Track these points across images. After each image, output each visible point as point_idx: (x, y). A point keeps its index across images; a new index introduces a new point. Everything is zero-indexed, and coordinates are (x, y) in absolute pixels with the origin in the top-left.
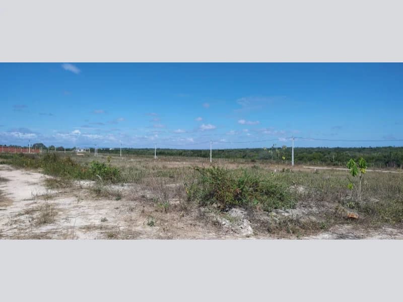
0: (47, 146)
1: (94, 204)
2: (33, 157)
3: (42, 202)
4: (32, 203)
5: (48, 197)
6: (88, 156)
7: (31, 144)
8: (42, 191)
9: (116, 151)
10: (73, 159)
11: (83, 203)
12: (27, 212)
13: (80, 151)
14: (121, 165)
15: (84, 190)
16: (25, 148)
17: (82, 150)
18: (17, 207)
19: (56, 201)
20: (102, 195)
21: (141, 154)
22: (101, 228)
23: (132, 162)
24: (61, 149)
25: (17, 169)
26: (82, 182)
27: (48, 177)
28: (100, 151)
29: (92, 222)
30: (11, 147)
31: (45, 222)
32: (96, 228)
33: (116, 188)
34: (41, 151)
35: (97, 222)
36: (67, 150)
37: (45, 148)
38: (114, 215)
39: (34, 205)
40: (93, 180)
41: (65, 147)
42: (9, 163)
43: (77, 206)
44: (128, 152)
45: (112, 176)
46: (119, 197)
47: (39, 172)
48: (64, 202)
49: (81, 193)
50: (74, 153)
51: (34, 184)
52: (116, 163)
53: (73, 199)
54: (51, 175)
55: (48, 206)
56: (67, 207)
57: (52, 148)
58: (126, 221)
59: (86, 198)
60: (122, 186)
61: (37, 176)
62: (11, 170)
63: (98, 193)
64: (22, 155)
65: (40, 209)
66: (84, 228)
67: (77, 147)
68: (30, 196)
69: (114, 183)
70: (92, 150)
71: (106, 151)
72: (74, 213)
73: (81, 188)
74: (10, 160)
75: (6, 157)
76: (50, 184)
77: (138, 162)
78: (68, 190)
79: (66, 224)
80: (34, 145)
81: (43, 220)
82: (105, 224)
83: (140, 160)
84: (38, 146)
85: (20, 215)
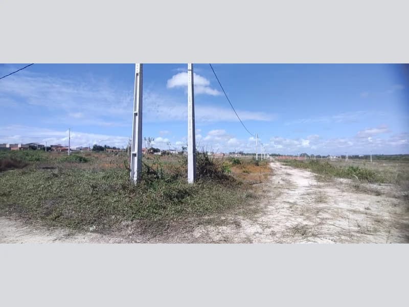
0: (309, 155)
1: (355, 196)
2: (302, 162)
3: (314, 189)
4: (308, 189)
5: (319, 187)
6: (341, 161)
7: (299, 154)
8: (315, 183)
9: (366, 157)
10: (330, 163)
11: (345, 194)
12: (308, 194)
13: (333, 158)
14: (376, 168)
15: (343, 185)
16: (296, 156)
17: (335, 157)
18: (301, 190)
19: (325, 190)
20: (361, 190)
21: (394, 160)
22: (366, 214)
23: (385, 166)
24: (319, 157)
25: (295, 169)
26: (341, 180)
27: (315, 174)
28: (350, 157)
29: (357, 208)
30: (288, 156)
31: (321, 202)
32: (360, 212)
33: (374, 186)
34: (305, 158)
35: (362, 209)
36: (324, 157)
37: (308, 156)
38: (376, 206)
39: (311, 190)
40: (350, 179)
41: (322, 155)
42: (290, 165)
43: (341, 195)
44: (378, 158)
45: (367, 176)
46: (378, 194)
47: (309, 171)
48: (331, 191)
49: (342, 187)
50: (329, 159)
51: (307, 178)
52: (371, 166)
53: (337, 190)
54: (317, 173)
55: (320, 192)
56: (334, 195)
57: (312, 156)
58: (390, 213)
59: (347, 191)
60: (380, 185)
61: (307, 173)
62: (292, 169)
63: (357, 189)
64: (296, 160)
65: (315, 193)
66: (351, 211)
67: (330, 155)
68: (307, 185)
69: (371, 182)
70: (344, 157)
71: (357, 157)
72: (340, 199)
73: (341, 183)
74: (289, 163)
75: (287, 162)
76: (318, 179)
77: (391, 166)
78: (331, 183)
79: (335, 206)
80: (301, 155)
81: (319, 200)
82: (368, 211)
83: (394, 165)
84: (303, 155)
85: (304, 195)
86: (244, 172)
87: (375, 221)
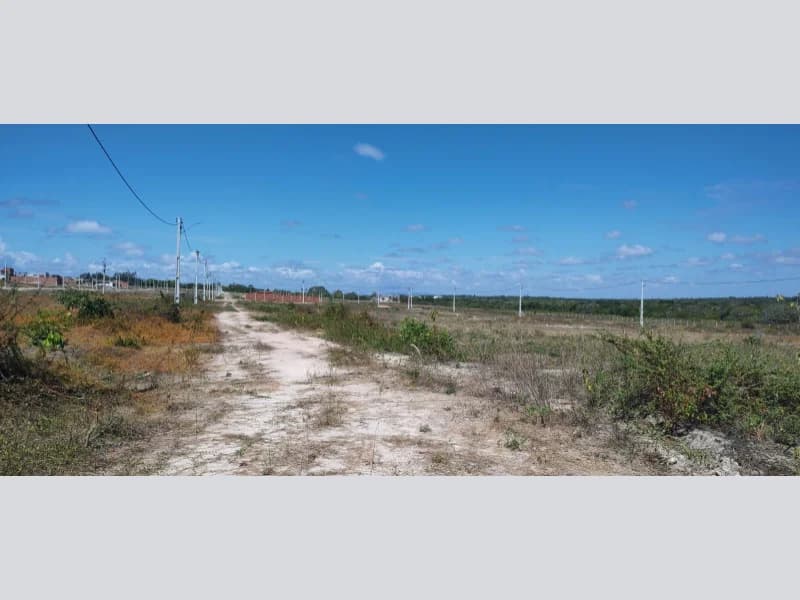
0: (331, 291)
1: (406, 397)
2: (309, 310)
3: (322, 389)
4: (307, 390)
5: (332, 380)
6: (397, 309)
7: (306, 288)
8: (323, 368)
9: (446, 301)
10: (371, 313)
11: (388, 395)
12: (301, 404)
13: (383, 301)
14: (455, 326)
15: (390, 371)
16: (297, 294)
17: (387, 299)
18: (284, 394)
19: (345, 389)
20: (420, 381)
21: (492, 307)
22: (420, 443)
23: (475, 322)
24: (353, 296)
25: (286, 329)
26: (387, 357)
27: (332, 345)
28: (417, 301)
29: (405, 432)
30: (276, 292)
31: (327, 424)
32: (410, 442)
33: (447, 370)
34: (320, 300)
35: (414, 433)
36: (363, 298)
37: (327, 295)
38: (442, 421)
39: (311, 393)
40: (406, 354)
41: (359, 293)
42: (273, 320)
43: (379, 400)
44: (468, 303)
45: (439, 348)
46: (451, 388)
47: (319, 337)
48: (358, 390)
49: (386, 377)
50: (374, 305)
51: (311, 356)
52: (446, 323)
53: (373, 386)
54: (337, 341)
55: (332, 396)
56: (362, 399)
57: (338, 294)
58: (464, 435)
59: (394, 386)
60: (458, 367)
61: (315, 343)
62: (276, 332)
63: (415, 379)
64: (292, 306)
65: (319, 401)
66: (390, 441)
67: (378, 293)
68: (305, 378)
69: (442, 360)
70: (404, 299)
71: (428, 300)
72: (372, 411)
73: (385, 366)
74: (274, 315)
75: (269, 310)
76: (336, 358)
77: (486, 322)
78: (364, 369)
79: (361, 431)
80: (311, 290)
81: (324, 419)
82: (426, 436)
83: (488, 319)
84: (318, 291)
85: (290, 407)
86: (120, 343)
87: (434, 461)
